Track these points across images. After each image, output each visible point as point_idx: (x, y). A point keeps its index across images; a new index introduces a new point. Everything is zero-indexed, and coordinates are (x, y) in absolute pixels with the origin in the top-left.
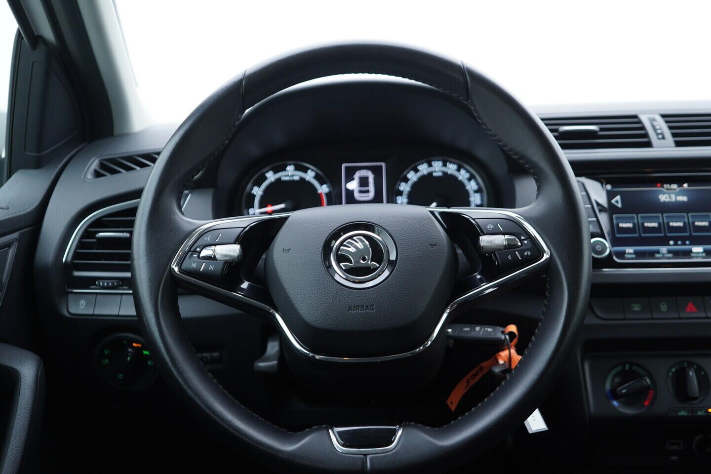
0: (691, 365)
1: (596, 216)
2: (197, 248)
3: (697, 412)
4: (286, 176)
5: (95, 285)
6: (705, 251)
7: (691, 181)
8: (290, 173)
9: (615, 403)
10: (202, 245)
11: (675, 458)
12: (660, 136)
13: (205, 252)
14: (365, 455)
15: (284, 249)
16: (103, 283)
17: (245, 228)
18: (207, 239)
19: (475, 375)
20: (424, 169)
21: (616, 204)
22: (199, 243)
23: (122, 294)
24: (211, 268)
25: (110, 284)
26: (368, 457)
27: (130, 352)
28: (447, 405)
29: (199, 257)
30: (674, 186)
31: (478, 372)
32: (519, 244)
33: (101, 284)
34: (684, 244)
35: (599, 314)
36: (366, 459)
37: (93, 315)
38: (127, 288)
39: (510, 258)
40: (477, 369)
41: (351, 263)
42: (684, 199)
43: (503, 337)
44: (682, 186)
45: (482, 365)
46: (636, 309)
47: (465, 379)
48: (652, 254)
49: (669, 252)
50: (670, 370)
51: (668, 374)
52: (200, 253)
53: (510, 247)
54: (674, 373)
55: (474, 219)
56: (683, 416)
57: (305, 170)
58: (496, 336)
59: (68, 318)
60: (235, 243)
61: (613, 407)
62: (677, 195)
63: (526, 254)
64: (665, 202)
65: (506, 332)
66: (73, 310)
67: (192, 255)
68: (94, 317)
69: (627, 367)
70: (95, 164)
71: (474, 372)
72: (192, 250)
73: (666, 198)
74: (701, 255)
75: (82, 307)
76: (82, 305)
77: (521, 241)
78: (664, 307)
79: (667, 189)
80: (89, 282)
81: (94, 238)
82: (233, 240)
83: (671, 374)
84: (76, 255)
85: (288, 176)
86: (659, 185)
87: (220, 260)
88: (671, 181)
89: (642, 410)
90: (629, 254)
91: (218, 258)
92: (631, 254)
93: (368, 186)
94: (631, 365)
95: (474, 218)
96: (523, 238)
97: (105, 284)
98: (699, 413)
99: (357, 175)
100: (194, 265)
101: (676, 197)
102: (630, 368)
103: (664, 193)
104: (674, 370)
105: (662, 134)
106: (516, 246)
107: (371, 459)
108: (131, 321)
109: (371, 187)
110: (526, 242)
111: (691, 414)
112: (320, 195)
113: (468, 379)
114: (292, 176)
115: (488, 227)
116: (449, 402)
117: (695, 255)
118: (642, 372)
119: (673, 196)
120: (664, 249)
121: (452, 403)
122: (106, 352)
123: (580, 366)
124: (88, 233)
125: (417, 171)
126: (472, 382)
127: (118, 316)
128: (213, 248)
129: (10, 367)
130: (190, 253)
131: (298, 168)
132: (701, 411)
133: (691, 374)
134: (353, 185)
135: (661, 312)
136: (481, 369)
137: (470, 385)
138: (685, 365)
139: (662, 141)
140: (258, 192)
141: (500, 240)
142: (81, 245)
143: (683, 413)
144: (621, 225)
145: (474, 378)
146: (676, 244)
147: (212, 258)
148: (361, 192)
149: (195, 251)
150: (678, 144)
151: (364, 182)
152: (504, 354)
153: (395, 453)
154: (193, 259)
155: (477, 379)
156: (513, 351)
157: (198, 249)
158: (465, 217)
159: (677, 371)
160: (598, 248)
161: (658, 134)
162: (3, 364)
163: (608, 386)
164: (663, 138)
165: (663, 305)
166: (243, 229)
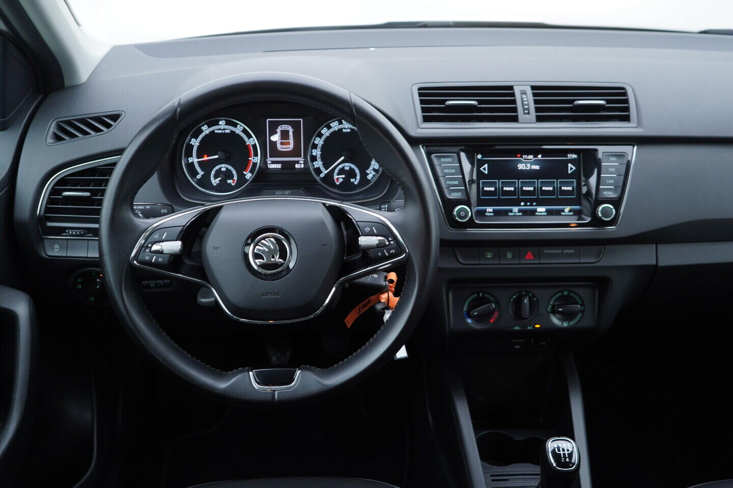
0: (527, 294)
1: (465, 186)
2: (148, 244)
3: (527, 327)
4: (218, 130)
5: (66, 232)
6: (547, 211)
7: (545, 153)
8: (222, 127)
9: (469, 321)
10: (152, 242)
11: (518, 347)
12: (526, 111)
13: (155, 247)
14: (274, 391)
15: (214, 247)
16: (72, 232)
17: (184, 226)
18: (156, 236)
19: (365, 306)
20: (335, 126)
21: (483, 171)
22: (149, 241)
23: (88, 240)
24: (160, 260)
25: (78, 233)
26: (276, 393)
27: (99, 282)
28: (345, 323)
29: (150, 251)
30: (531, 157)
31: (367, 303)
32: (387, 243)
33: (70, 232)
34: (531, 205)
35: (460, 260)
36: (275, 393)
37: (66, 257)
38: (92, 235)
39: (380, 254)
40: (366, 301)
41: (264, 260)
42: (537, 167)
43: (384, 284)
44: (537, 157)
45: (370, 298)
46: (489, 256)
47: (357, 307)
48: (506, 213)
49: (520, 211)
50: (512, 297)
51: (510, 300)
52: (151, 247)
53: (380, 246)
54: (514, 299)
55: (356, 222)
56: (517, 330)
57: (235, 125)
58: (379, 283)
59: (46, 259)
60: (177, 240)
61: (468, 324)
62: (532, 164)
63: (391, 252)
64: (521, 170)
65: (388, 279)
66: (50, 253)
67: (145, 249)
68: (67, 258)
69: (481, 295)
70: (53, 128)
71: (364, 303)
72: (145, 245)
73: (523, 167)
74: (543, 214)
75: (56, 250)
76: (57, 248)
77: (389, 241)
78: (509, 255)
79: (525, 159)
80: (61, 231)
81: (61, 195)
82: (175, 238)
83: (512, 300)
84: (48, 210)
85: (221, 129)
86: (519, 155)
87: (166, 254)
88: (528, 153)
89: (488, 326)
90: (489, 212)
91: (164, 252)
92: (491, 212)
93: (289, 139)
94: (484, 293)
95: (357, 220)
96: (390, 239)
97: (74, 233)
98: (528, 328)
99: (279, 130)
100: (147, 258)
101: (531, 167)
102: (483, 295)
103: (522, 162)
104: (514, 297)
105: (528, 109)
106: (385, 246)
107: (278, 394)
108: (95, 261)
109: (291, 140)
110: (392, 242)
111: (522, 329)
112: (248, 146)
113: (360, 308)
114: (224, 129)
115: (366, 229)
116: (346, 321)
117: (539, 214)
118: (492, 299)
119: (529, 165)
120: (516, 209)
121: (348, 322)
122: (79, 280)
123: (445, 297)
124: (54, 191)
125: (329, 127)
126: (363, 311)
127: (87, 257)
128: (161, 244)
129: (8, 309)
130: (144, 248)
131: (228, 123)
132: (530, 326)
133: (525, 301)
134: (276, 138)
135: (508, 258)
136: (369, 301)
137: (361, 313)
138: (523, 293)
139: (527, 116)
140: (195, 143)
141: (373, 241)
142: (50, 201)
143: (517, 328)
144: (485, 189)
145: (364, 308)
146: (525, 205)
147: (159, 252)
148: (282, 144)
149: (147, 247)
150: (539, 119)
151: (285, 135)
152: (384, 297)
153: (294, 389)
154: (146, 253)
155: (366, 309)
156: (391, 294)
157: (150, 245)
158: (349, 217)
159: (517, 298)
160: (462, 214)
161: (524, 109)
162: (3, 306)
163: (465, 309)
164: (528, 113)
165: (509, 254)
166: (182, 227)
